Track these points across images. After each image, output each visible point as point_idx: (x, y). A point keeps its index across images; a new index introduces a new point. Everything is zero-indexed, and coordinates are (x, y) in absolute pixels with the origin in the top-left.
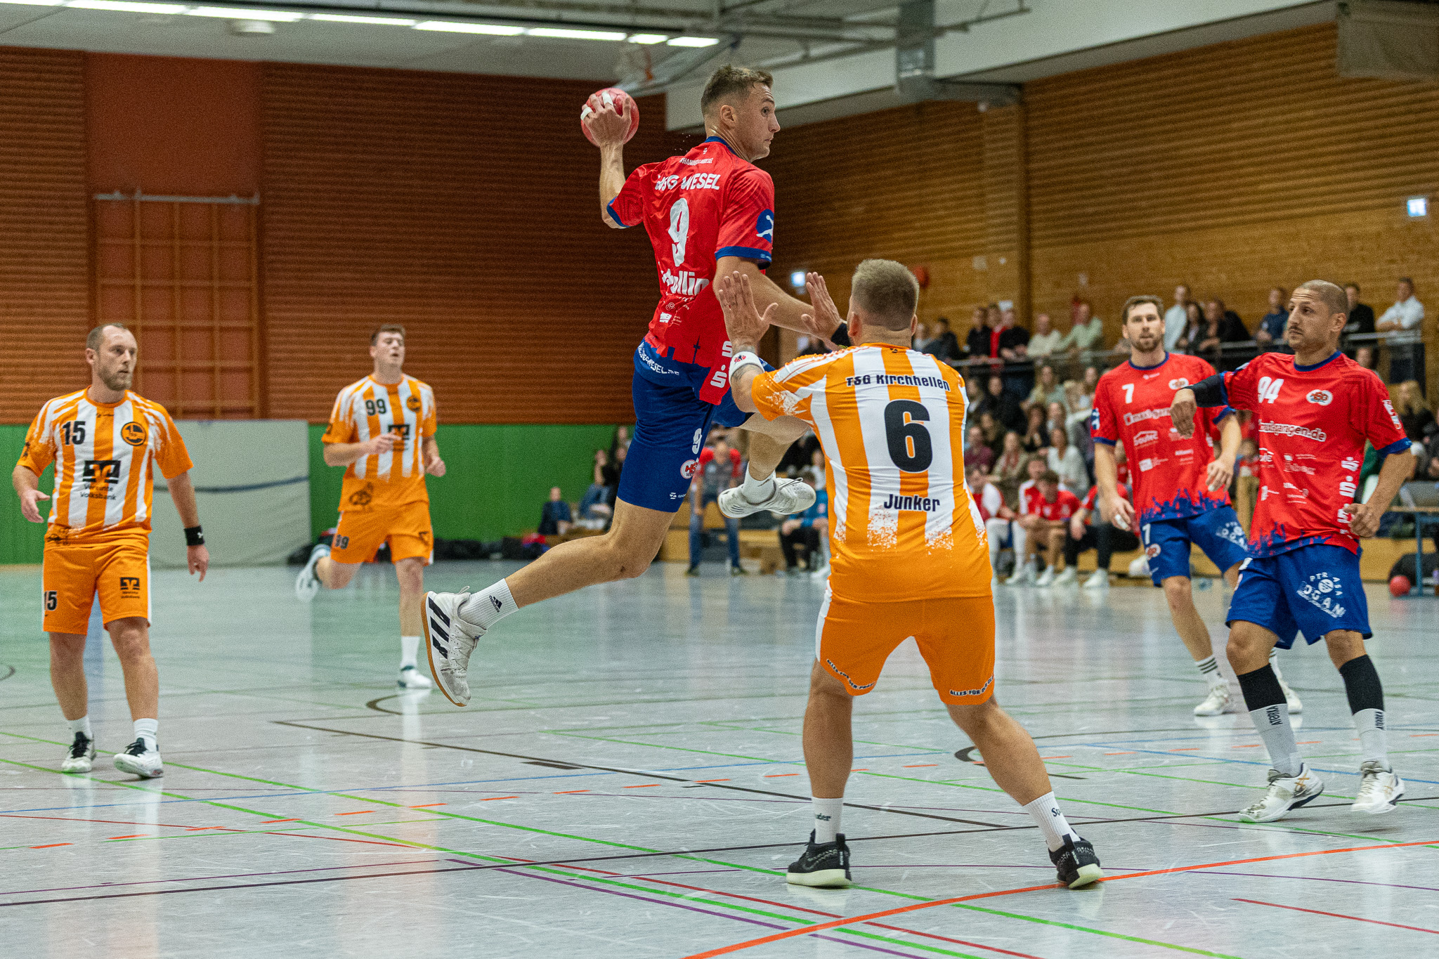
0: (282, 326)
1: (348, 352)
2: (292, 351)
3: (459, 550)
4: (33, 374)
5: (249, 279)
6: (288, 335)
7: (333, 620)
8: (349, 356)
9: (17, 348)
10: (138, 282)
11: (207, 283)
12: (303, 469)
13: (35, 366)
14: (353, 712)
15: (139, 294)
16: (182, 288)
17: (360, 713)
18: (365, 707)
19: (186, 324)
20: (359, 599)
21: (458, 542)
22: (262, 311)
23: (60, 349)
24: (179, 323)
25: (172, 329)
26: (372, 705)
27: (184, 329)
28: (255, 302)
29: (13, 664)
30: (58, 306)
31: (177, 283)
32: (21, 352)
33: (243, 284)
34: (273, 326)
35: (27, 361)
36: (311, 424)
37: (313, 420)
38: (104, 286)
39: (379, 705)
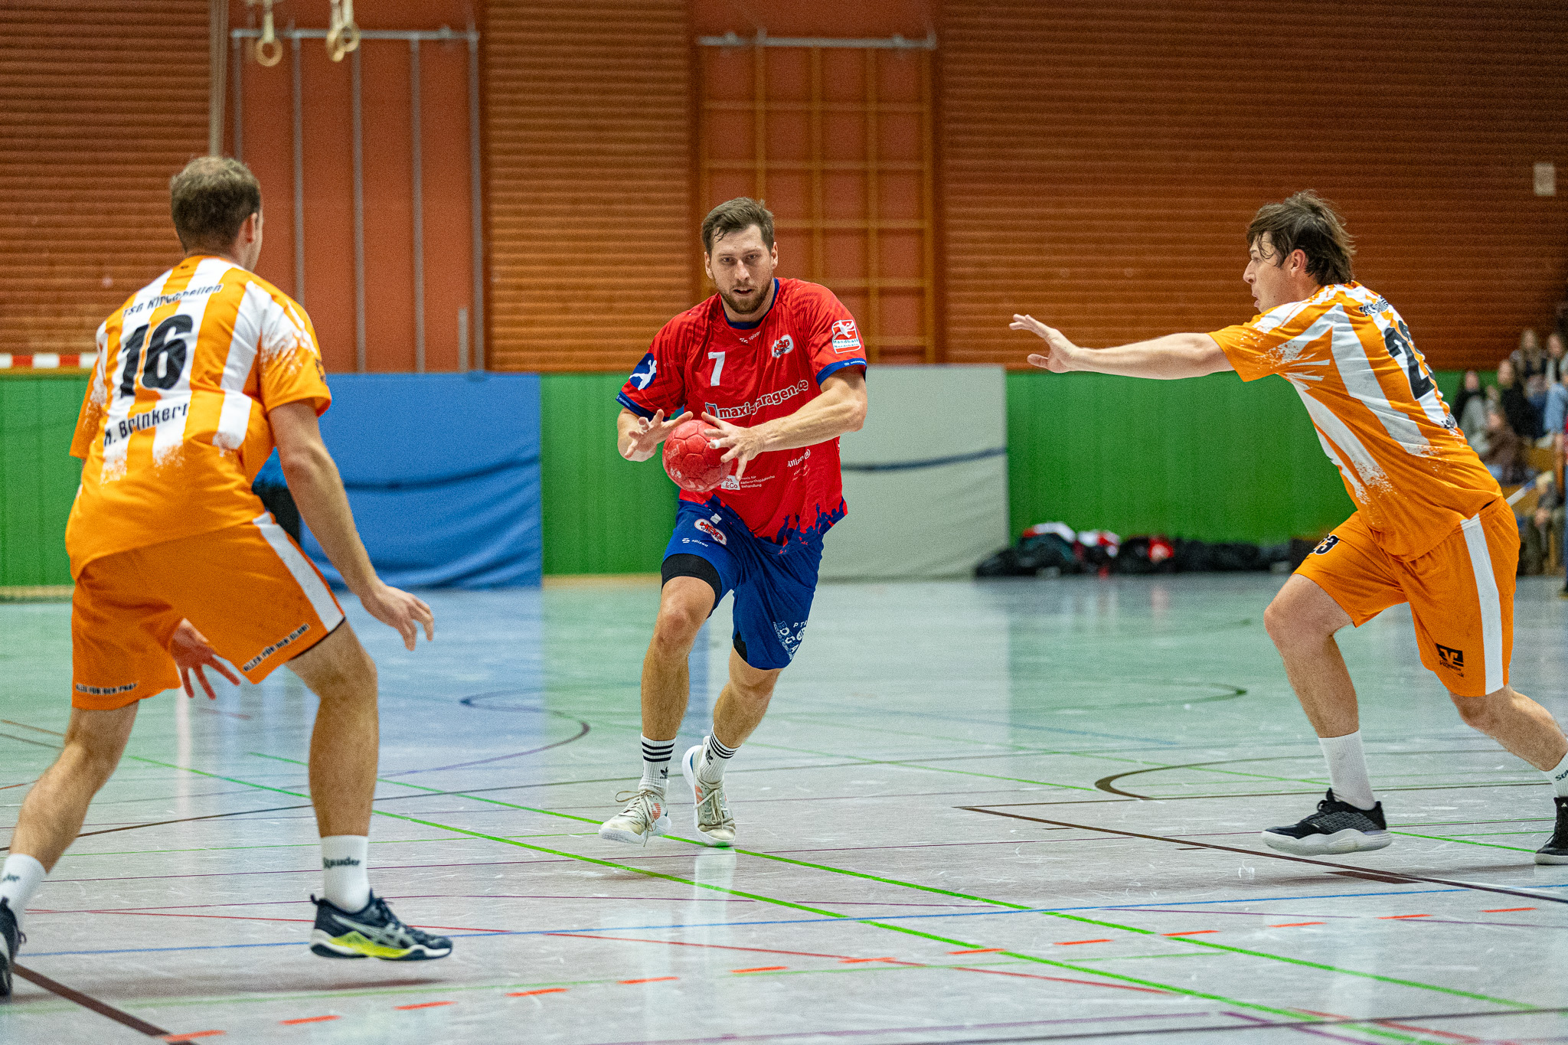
0: (967, 228)
1: (1061, 265)
2: (982, 264)
3: (1227, 557)
4: (611, 299)
5: (920, 158)
6: (974, 241)
7: (1044, 659)
8: (1064, 271)
9: (586, 262)
10: (761, 164)
11: (859, 166)
12: (997, 438)
13: (614, 287)
14: (1076, 794)
15: (761, 180)
16: (824, 172)
17: (1087, 796)
18: (1094, 788)
19: (831, 224)
20: (1079, 629)
22: (939, 206)
23: (648, 263)
24: (819, 224)
25: (808, 233)
26: (1104, 784)
27: (826, 233)
28: (928, 192)
29: (586, 718)
30: (647, 201)
31: (815, 165)
32: (591, 268)
33: (912, 166)
34: (954, 228)
35: (602, 281)
36: (1010, 372)
37: (1014, 365)
38: (712, 171)
39: (1114, 784)
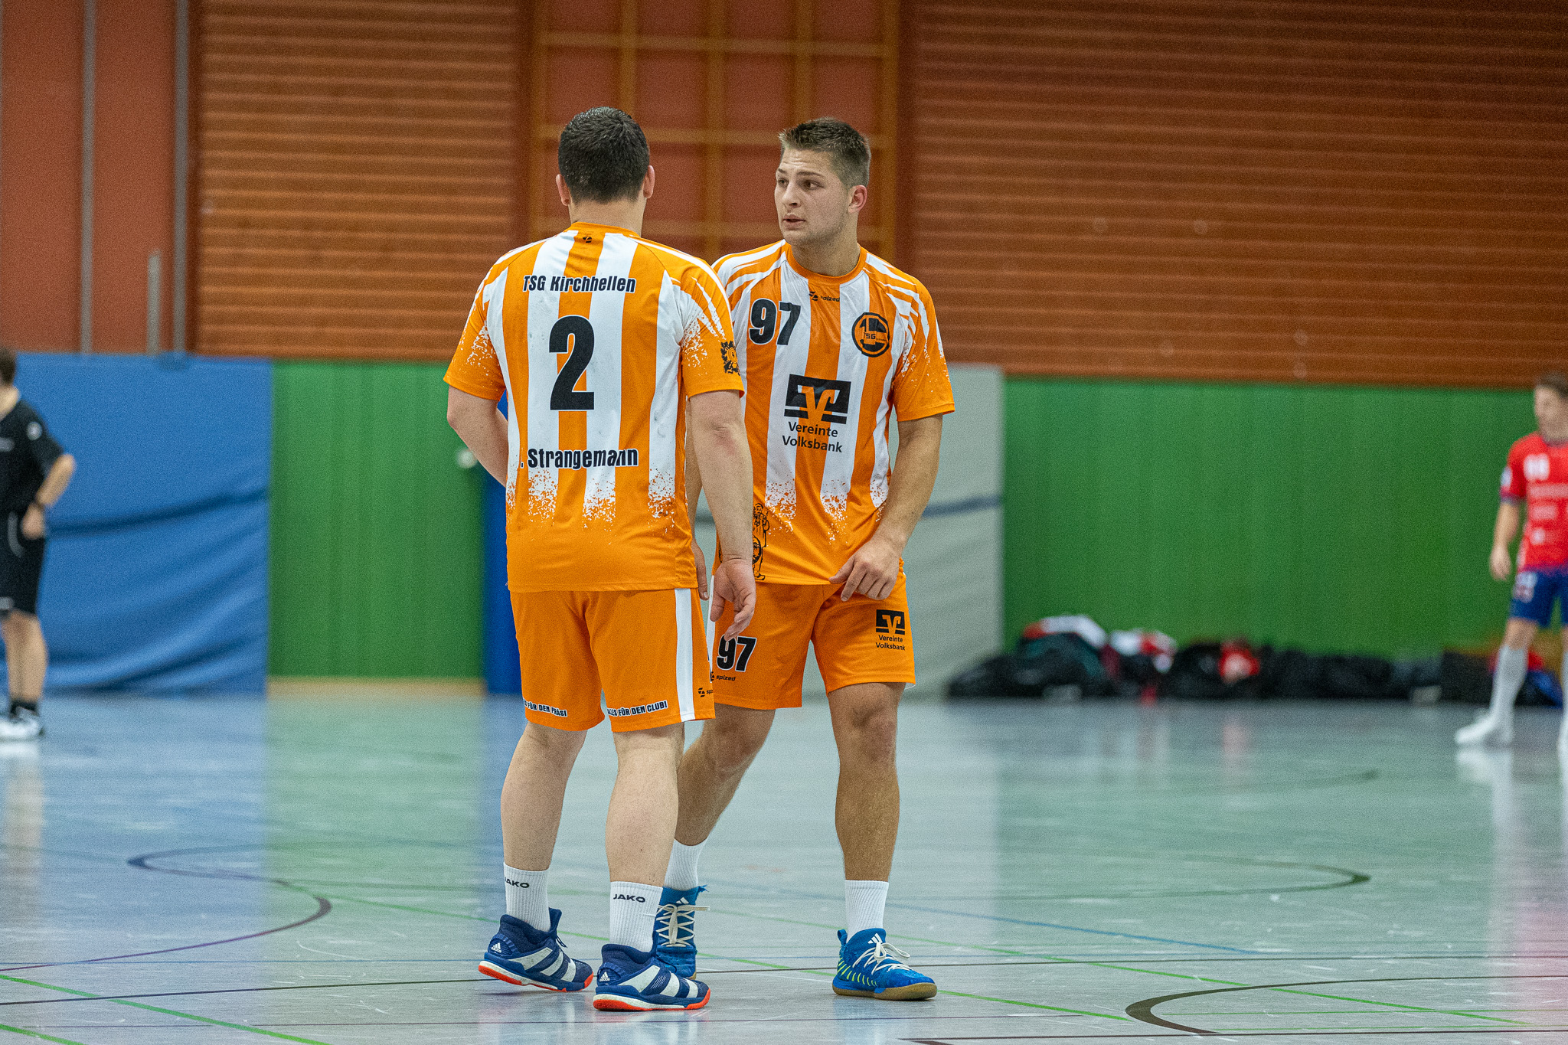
0: (950, 149)
1: (1092, 211)
2: (970, 207)
3: (1341, 678)
4: (387, 247)
5: (879, 39)
6: (960, 169)
7: (1050, 822)
8: (1100, 221)
9: (351, 187)
10: (629, 42)
11: (783, 47)
12: (987, 481)
13: (391, 228)
14: (1095, 1025)
15: (629, 65)
16: (728, 57)
17: (1114, 1027)
18: (1126, 1016)
19: (738, 138)
20: (1107, 779)
21: (1339, 661)
22: (906, 114)
23: (450, 190)
24: (718, 137)
25: (700, 151)
26: (1141, 1010)
27: (728, 151)
28: (890, 92)
29: (326, 892)
30: (450, 94)
31: (716, 45)
32: (360, 196)
33: (871, 50)
34: (933, 148)
35: (373, 216)
36: (1010, 377)
37: (1021, 367)
38: (552, 50)
39: (1155, 1011)
